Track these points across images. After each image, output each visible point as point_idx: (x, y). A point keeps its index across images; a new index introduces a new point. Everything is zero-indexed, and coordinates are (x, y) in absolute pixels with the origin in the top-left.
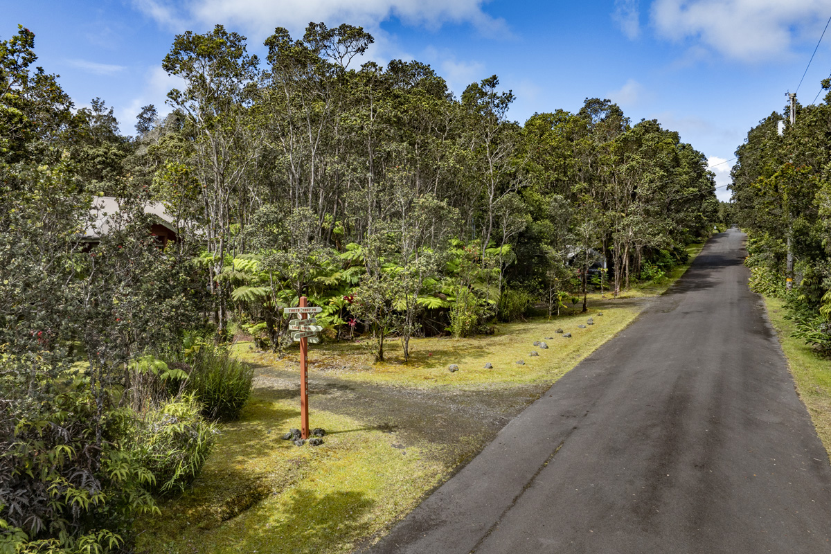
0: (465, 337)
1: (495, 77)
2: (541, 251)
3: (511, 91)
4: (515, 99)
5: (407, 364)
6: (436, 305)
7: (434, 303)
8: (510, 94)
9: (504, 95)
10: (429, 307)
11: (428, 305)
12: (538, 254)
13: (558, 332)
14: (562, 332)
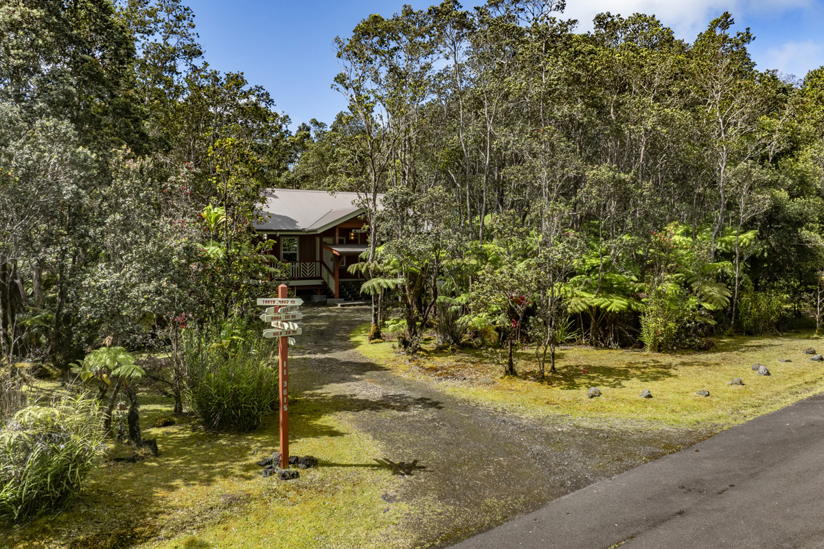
0: (659, 351)
1: (726, 15)
2: (800, 240)
3: (748, 29)
4: (754, 38)
5: (541, 382)
6: (617, 307)
7: (617, 304)
8: (748, 33)
9: (738, 35)
10: (608, 310)
11: (607, 307)
12: (795, 243)
13: (807, 353)
14: (814, 353)
